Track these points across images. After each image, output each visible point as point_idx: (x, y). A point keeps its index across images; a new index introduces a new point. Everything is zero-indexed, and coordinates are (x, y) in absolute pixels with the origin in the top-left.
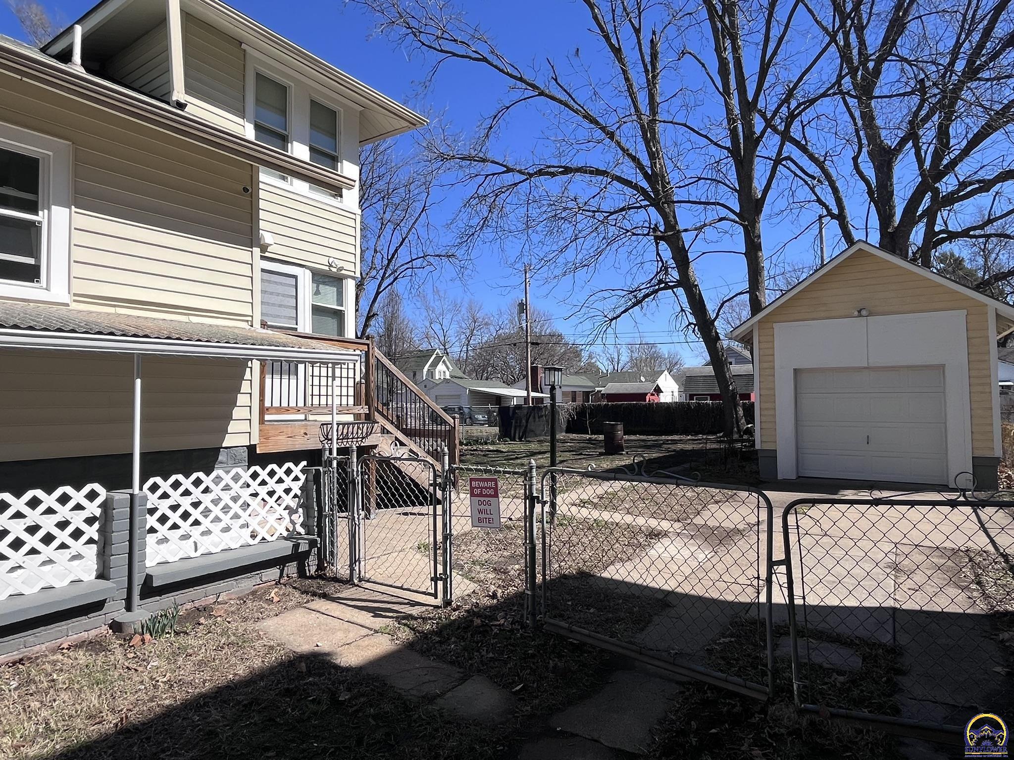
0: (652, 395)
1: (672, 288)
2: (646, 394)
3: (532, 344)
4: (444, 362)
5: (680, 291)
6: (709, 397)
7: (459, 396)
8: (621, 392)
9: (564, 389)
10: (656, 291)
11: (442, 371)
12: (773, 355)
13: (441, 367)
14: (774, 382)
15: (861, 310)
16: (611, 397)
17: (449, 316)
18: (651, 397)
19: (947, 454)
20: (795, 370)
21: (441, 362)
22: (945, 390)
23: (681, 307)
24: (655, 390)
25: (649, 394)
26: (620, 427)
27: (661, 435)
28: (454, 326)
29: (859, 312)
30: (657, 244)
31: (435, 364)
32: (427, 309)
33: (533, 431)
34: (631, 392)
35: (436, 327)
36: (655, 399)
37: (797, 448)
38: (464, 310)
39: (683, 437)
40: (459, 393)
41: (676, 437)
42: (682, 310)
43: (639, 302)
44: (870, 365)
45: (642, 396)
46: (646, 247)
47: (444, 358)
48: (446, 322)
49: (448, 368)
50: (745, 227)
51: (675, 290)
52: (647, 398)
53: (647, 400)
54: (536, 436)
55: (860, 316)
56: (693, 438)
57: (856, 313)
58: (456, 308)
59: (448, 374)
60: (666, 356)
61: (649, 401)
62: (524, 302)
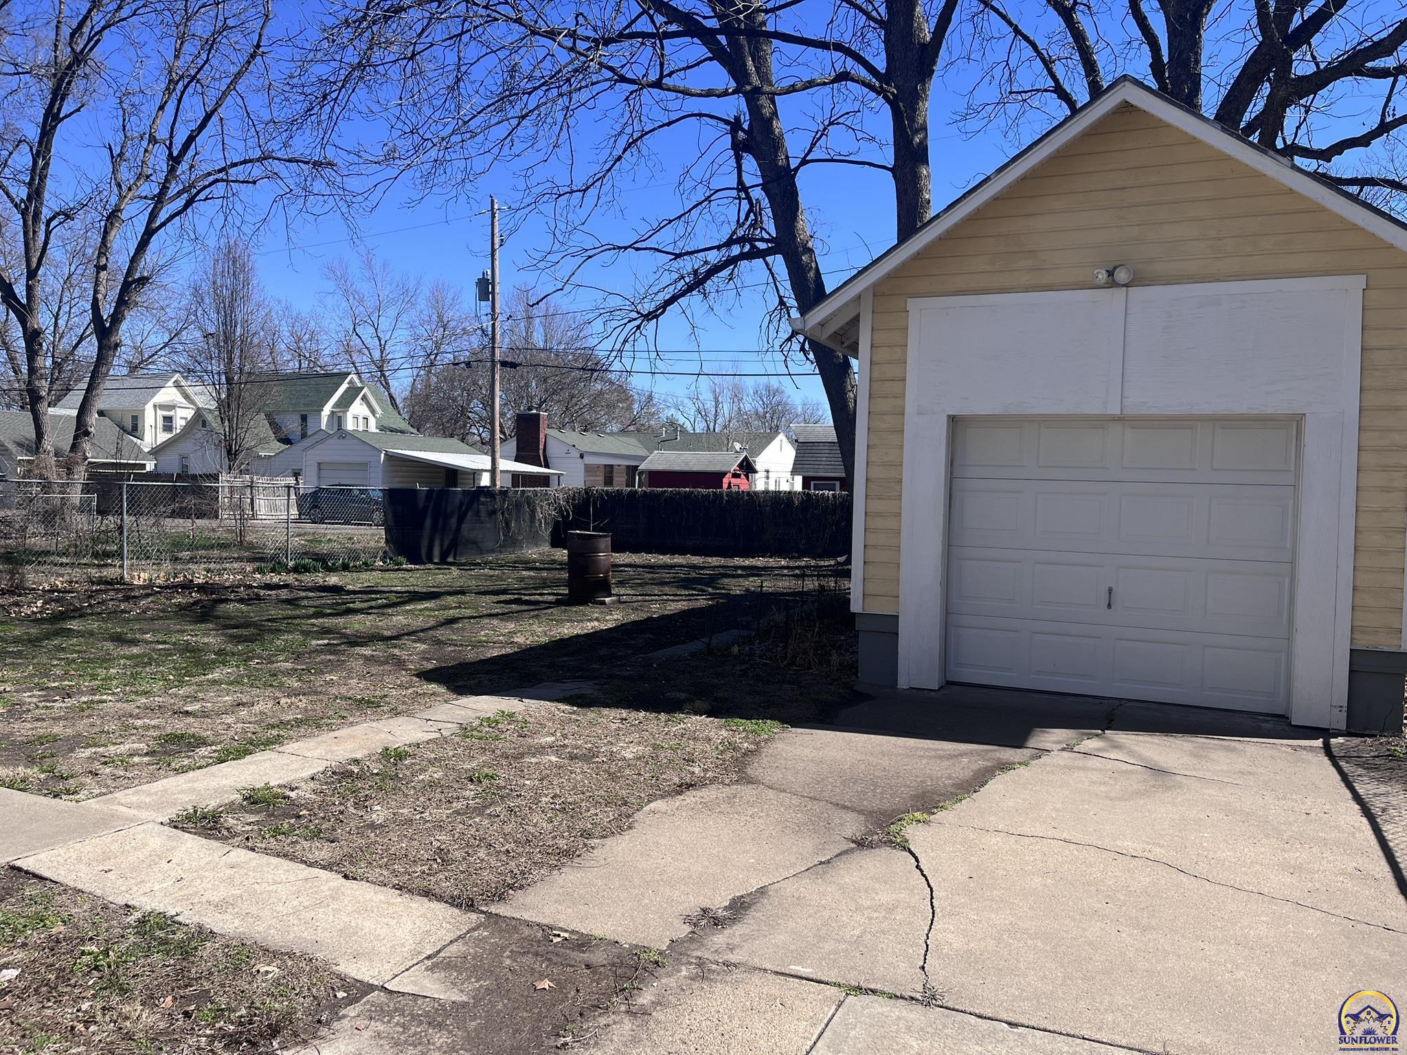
0: (735, 476)
1: (763, 254)
2: (724, 474)
3: (504, 364)
4: (364, 398)
5: (778, 262)
6: (838, 484)
7: (364, 466)
8: (677, 468)
9: (589, 460)
10: (733, 261)
11: (359, 416)
12: (904, 380)
13: (358, 408)
14: (901, 447)
15: (1115, 268)
16: (657, 477)
17: (392, 312)
18: (734, 481)
19: (1289, 639)
20: (953, 420)
21: (358, 400)
22: (1297, 476)
23: (780, 297)
24: (740, 466)
25: (729, 475)
26: (605, 542)
27: (732, 557)
28: (403, 334)
29: (1111, 274)
30: (739, 159)
31: (346, 402)
32: (346, 294)
33: (475, 543)
34: (695, 469)
35: (366, 332)
36: (742, 484)
37: (947, 611)
38: (422, 303)
39: (771, 562)
40: (364, 460)
41: (759, 562)
42: (782, 303)
43: (698, 282)
44: (1127, 412)
45: (715, 478)
46: (715, 166)
47: (365, 390)
48: (385, 324)
49: (373, 412)
50: (893, 104)
51: (770, 259)
52: (726, 481)
53: (725, 486)
54: (481, 552)
55: (1112, 283)
56: (792, 564)
57: (1102, 276)
58: (407, 296)
59: (372, 422)
60: (799, 410)
61: (729, 486)
62: (489, 277)
